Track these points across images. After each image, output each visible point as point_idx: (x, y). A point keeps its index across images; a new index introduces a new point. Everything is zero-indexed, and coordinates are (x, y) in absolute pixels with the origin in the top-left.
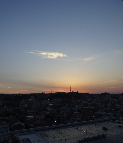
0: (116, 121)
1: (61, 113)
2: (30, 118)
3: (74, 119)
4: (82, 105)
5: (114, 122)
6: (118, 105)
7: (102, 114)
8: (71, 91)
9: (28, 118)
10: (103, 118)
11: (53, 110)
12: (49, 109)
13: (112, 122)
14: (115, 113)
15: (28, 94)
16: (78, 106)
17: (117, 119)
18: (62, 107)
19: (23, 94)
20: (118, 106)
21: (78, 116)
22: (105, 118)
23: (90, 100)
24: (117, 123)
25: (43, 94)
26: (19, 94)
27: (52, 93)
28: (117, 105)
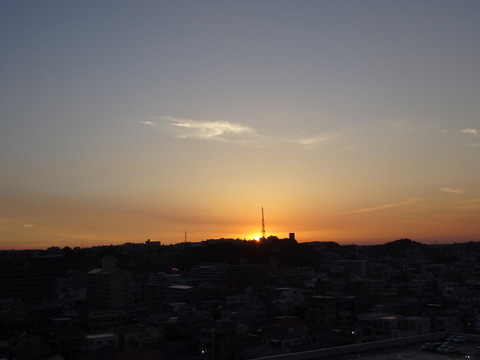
0: (438, 346)
1: (227, 319)
2: (100, 342)
3: (275, 341)
4: (310, 288)
5: (433, 350)
6: (451, 289)
7: (387, 323)
8: (267, 236)
9: (92, 340)
10: (390, 337)
11: (194, 309)
12: (177, 305)
13: (423, 350)
14: (438, 318)
15: (87, 249)
16: (295, 292)
17: (443, 340)
18: (227, 297)
19: (67, 248)
20: (450, 292)
21: (291, 330)
22: (396, 336)
23: (342, 268)
24: (442, 353)
25: (153, 249)
26: (53, 250)
27: (190, 243)
28: (447, 288)
